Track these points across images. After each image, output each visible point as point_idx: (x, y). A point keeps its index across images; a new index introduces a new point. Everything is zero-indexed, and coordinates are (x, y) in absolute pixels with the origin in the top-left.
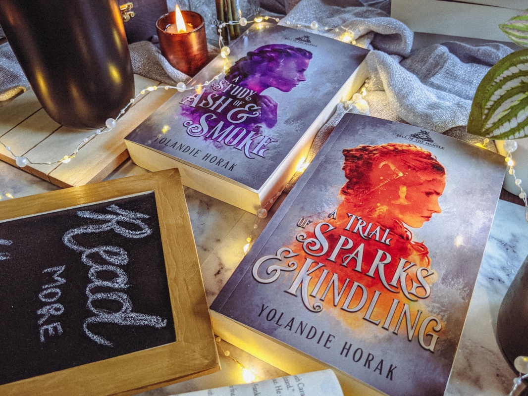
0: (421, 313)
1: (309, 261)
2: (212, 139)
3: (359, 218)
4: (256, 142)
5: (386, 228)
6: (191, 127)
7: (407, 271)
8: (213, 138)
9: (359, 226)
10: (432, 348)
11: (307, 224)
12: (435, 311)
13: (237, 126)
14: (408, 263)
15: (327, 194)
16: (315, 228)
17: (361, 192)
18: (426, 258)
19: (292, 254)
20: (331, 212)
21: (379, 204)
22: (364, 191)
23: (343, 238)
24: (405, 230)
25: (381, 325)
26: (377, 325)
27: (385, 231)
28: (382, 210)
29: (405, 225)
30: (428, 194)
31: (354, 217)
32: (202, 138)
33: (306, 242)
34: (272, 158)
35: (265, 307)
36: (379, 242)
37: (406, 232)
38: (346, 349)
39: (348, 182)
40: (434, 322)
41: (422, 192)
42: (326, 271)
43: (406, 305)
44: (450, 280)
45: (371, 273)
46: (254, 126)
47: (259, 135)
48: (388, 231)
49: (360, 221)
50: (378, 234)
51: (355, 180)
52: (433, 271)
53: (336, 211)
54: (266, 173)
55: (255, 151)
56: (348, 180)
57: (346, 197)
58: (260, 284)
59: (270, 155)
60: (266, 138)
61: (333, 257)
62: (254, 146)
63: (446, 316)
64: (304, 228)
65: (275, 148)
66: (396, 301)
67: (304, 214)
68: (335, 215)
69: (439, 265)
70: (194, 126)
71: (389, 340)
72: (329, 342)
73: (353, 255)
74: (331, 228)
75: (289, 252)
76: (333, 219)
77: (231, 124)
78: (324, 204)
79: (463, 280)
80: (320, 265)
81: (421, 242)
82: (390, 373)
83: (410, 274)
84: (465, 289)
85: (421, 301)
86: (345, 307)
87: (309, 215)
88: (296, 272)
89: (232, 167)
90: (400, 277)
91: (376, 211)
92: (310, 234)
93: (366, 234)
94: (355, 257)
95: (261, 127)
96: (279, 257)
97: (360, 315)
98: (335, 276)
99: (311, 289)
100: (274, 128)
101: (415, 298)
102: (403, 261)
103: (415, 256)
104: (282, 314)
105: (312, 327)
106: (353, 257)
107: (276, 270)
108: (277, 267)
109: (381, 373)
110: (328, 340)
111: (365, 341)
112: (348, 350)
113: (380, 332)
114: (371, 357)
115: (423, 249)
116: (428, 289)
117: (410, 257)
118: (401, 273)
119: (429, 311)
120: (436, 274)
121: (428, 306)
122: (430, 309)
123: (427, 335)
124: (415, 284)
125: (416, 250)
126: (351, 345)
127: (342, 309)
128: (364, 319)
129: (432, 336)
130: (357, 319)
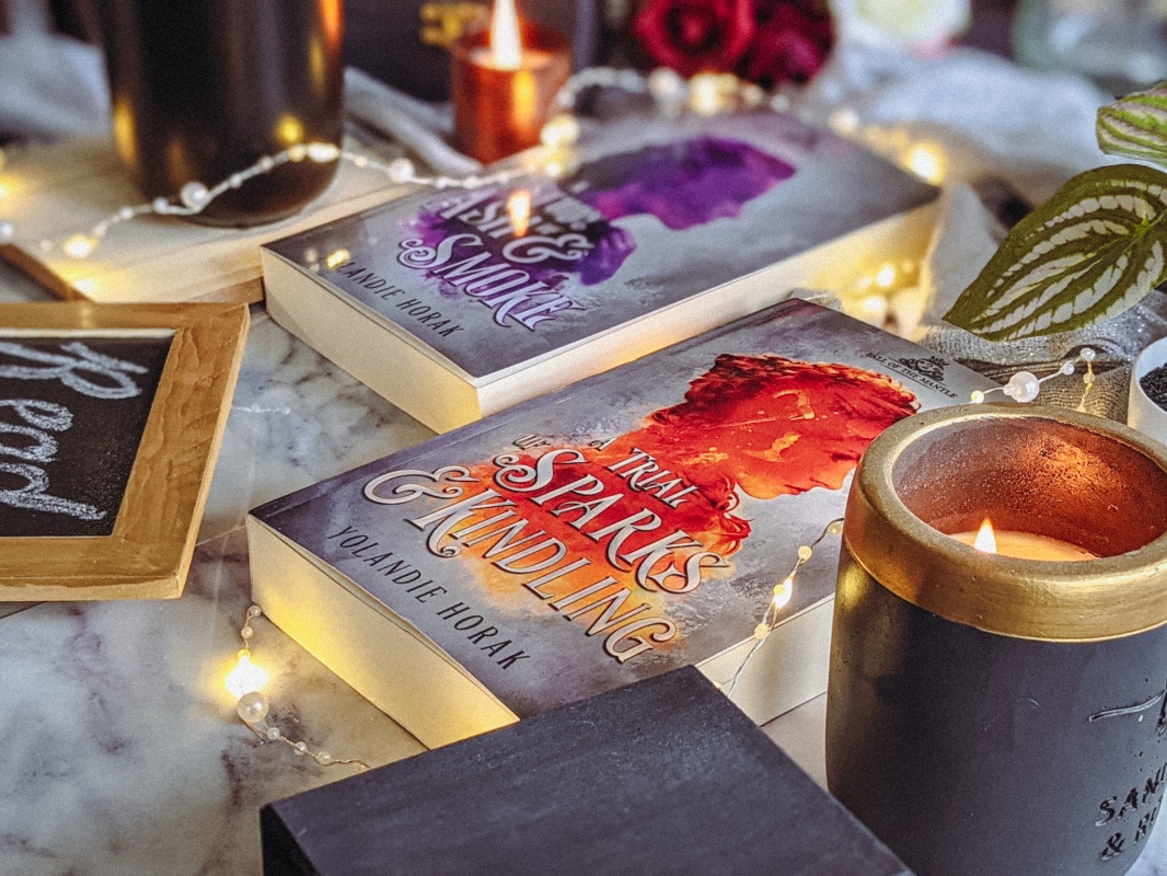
2: (442, 278)
3: (651, 458)
4: (535, 300)
6: (412, 249)
7: (674, 549)
8: (445, 277)
9: (640, 471)
14: (687, 540)
15: (621, 411)
16: (546, 453)
17: (693, 424)
20: (602, 439)
21: (712, 449)
22: (702, 423)
23: (590, 478)
24: (732, 495)
27: (685, 487)
28: (710, 459)
29: (737, 489)
30: (838, 457)
31: (644, 455)
32: (424, 272)
33: (509, 468)
34: (547, 335)
35: (350, 530)
36: (660, 499)
37: (730, 498)
39: (682, 404)
40: (664, 629)
41: (829, 452)
42: (510, 513)
43: (625, 590)
44: (756, 585)
45: (597, 536)
46: (552, 273)
47: (553, 290)
48: (693, 488)
50: (665, 490)
51: (700, 404)
52: (728, 563)
53: (612, 440)
55: (519, 317)
56: (685, 401)
57: (656, 424)
59: (547, 329)
60: (565, 299)
61: (540, 500)
62: (526, 307)
65: (571, 319)
68: (606, 445)
70: (421, 249)
72: (429, 594)
73: (586, 505)
75: (463, 474)
76: (598, 449)
77: (505, 260)
78: (599, 424)
80: (508, 502)
81: (745, 520)
82: (509, 661)
83: (676, 555)
85: (661, 595)
86: (502, 564)
89: (450, 330)
90: (649, 554)
91: (697, 456)
92: (529, 460)
94: (588, 508)
95: (567, 279)
96: (436, 476)
97: (521, 579)
98: (525, 522)
101: (655, 587)
102: (681, 534)
103: (712, 535)
104: (376, 544)
105: (416, 571)
106: (583, 508)
107: (414, 492)
108: (420, 488)
109: (490, 655)
110: (431, 592)
111: (499, 611)
112: (457, 613)
113: (538, 609)
114: (493, 631)
115: (739, 530)
116: (693, 584)
117: (700, 534)
118: (658, 549)
119: (666, 611)
120: (732, 569)
121: (671, 604)
122: (669, 609)
123: (630, 639)
124: (672, 570)
125: (723, 527)
126: (468, 608)
127: (494, 564)
128: (525, 585)
129: (640, 643)
130: (510, 582)
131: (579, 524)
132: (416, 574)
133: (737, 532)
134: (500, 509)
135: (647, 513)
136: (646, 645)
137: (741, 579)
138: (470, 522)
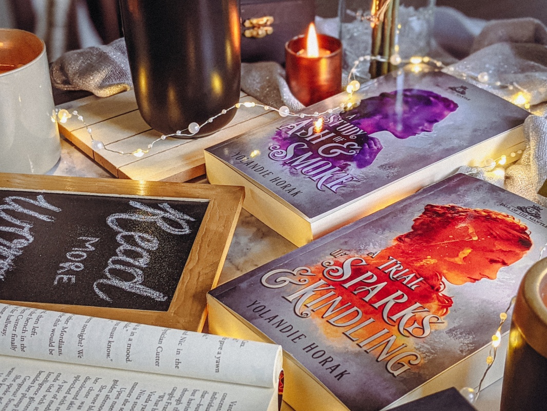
0: (406, 346)
1: (322, 282)
2: (290, 166)
3: (399, 262)
4: (335, 177)
5: (421, 276)
6: (275, 151)
7: (416, 313)
8: (292, 165)
9: (394, 269)
10: (396, 373)
11: (341, 255)
12: (421, 349)
13: (324, 159)
14: (422, 308)
15: (381, 236)
16: (347, 259)
17: (417, 243)
18: (445, 310)
19: (309, 273)
20: (373, 251)
21: (429, 257)
22: (422, 243)
23: (369, 274)
24: (441, 283)
25: (356, 342)
26: (353, 341)
27: (418, 278)
28: (428, 262)
29: (444, 279)
30: (492, 261)
31: (395, 260)
32: (282, 163)
33: (329, 268)
34: (343, 195)
35: (257, 303)
36: (405, 285)
37: (441, 284)
38: (311, 347)
39: (411, 232)
40: (415, 358)
41: (487, 259)
42: (333, 293)
43: (394, 336)
44: (459, 333)
45: (377, 305)
46: (343, 162)
47: (343, 171)
48: (421, 279)
49: (399, 265)
50: (407, 280)
51: (420, 232)
52: (443, 321)
53: (378, 252)
54: (329, 206)
55: (329, 185)
56: (412, 230)
57: (399, 243)
58: (263, 287)
59: (343, 192)
60: (350, 176)
61: (347, 285)
62: (331, 180)
63: (431, 357)
64: (335, 257)
65: (353, 187)
66: (386, 330)
67: (344, 247)
68: (375, 255)
69: (455, 319)
70: (279, 151)
71: (357, 354)
72: (298, 339)
73: (369, 288)
74: (364, 263)
75: (308, 271)
76: (371, 257)
77: (320, 156)
78: (371, 244)
79: (474, 338)
80: (331, 287)
81: (449, 296)
82: (340, 376)
83: (417, 316)
84: (469, 345)
85: (412, 338)
86: (331, 321)
87: (349, 249)
88: (303, 287)
89: (297, 193)
90: (404, 315)
91: (422, 261)
92: (339, 263)
93: (395, 277)
94: (371, 290)
95: (350, 165)
96: (295, 273)
97: (342, 330)
98: (340, 298)
99: (308, 301)
100: (364, 170)
101: (408, 334)
102: (418, 305)
103: (434, 305)
104: (270, 310)
105: (290, 325)
106: (368, 290)
107: (285, 281)
108: (288, 279)
109: (331, 372)
110: (298, 337)
111: (332, 348)
112: (312, 349)
113: (352, 347)
114: (330, 359)
115: (447, 302)
116: (427, 332)
117: (428, 304)
118: (408, 313)
119: (415, 348)
120: (446, 324)
121: (417, 344)
122: (417, 347)
123: (399, 363)
124: (416, 325)
125: (439, 301)
126: (317, 346)
127: (327, 321)
128: (343, 333)
129: (404, 365)
130: (337, 332)
131: (367, 299)
132: (291, 327)
133: (446, 303)
134: (328, 291)
135: (400, 293)
136: (407, 367)
137: (451, 330)
138: (314, 298)
